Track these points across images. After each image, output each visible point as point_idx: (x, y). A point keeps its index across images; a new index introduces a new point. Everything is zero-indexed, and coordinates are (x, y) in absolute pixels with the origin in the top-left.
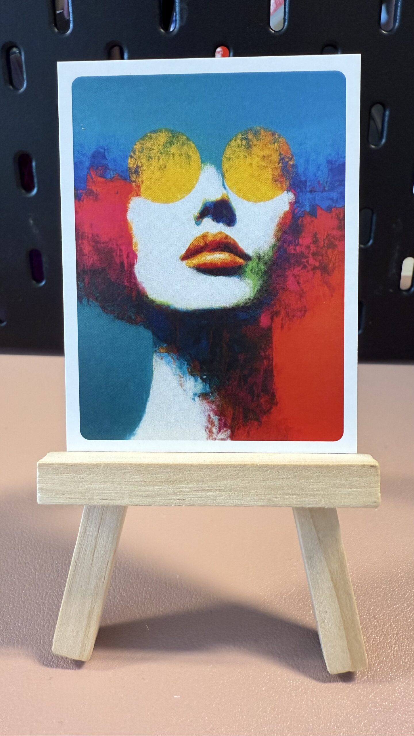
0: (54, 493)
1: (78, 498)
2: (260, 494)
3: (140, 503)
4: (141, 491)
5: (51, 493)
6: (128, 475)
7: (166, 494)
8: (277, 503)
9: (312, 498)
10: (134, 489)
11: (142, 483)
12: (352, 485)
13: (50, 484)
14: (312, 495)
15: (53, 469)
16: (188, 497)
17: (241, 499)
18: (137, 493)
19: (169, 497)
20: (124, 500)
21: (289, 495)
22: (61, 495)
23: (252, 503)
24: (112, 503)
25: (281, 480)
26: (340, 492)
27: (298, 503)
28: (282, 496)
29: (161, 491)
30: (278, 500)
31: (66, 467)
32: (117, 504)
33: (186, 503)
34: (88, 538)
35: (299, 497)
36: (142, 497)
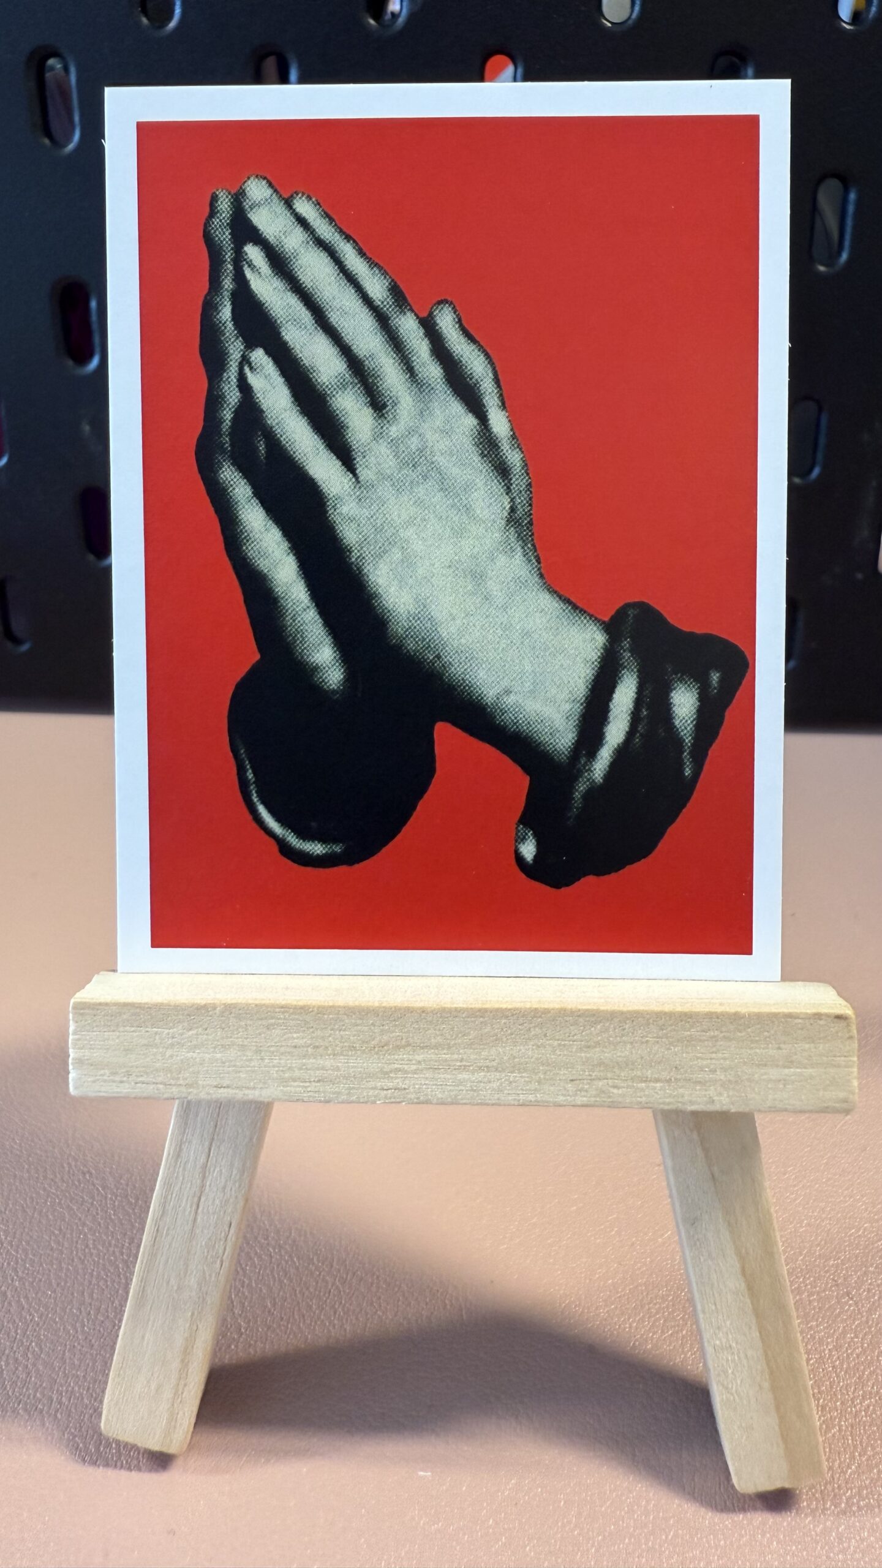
0: (106, 1071)
1: (161, 1083)
2: (580, 1077)
3: (305, 1095)
4: (306, 1068)
5: (102, 1072)
6: (277, 1031)
7: (364, 1075)
8: (620, 1099)
9: (700, 1090)
10: (292, 1063)
11: (310, 1050)
12: (792, 1062)
13: (100, 1049)
14: (700, 1082)
15: (107, 1016)
16: (414, 1084)
17: (536, 1090)
18: (297, 1073)
19: (372, 1084)
20: (267, 1088)
21: (645, 1081)
22: (124, 1076)
23: (561, 1098)
24: (239, 1095)
25: (629, 1046)
26: (765, 1077)
27: (667, 1100)
28: (630, 1084)
29: (353, 1070)
30: (620, 1091)
31: (138, 1010)
32: (251, 1097)
33: (409, 1096)
34: (184, 1169)
35: (669, 1086)
36: (310, 1082)
